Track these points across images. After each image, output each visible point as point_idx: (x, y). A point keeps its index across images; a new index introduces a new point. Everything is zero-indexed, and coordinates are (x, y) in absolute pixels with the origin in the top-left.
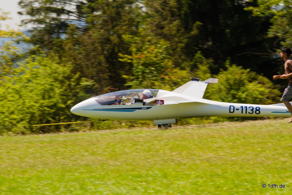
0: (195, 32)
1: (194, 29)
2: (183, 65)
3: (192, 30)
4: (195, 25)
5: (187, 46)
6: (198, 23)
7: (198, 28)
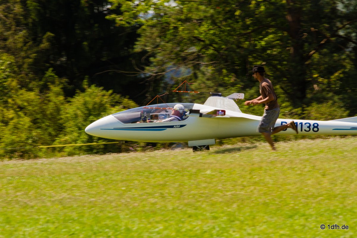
0: (45, 45)
1: (44, 41)
2: (30, 86)
3: (41, 42)
4: (45, 36)
5: (36, 62)
6: (49, 34)
7: (49, 40)
